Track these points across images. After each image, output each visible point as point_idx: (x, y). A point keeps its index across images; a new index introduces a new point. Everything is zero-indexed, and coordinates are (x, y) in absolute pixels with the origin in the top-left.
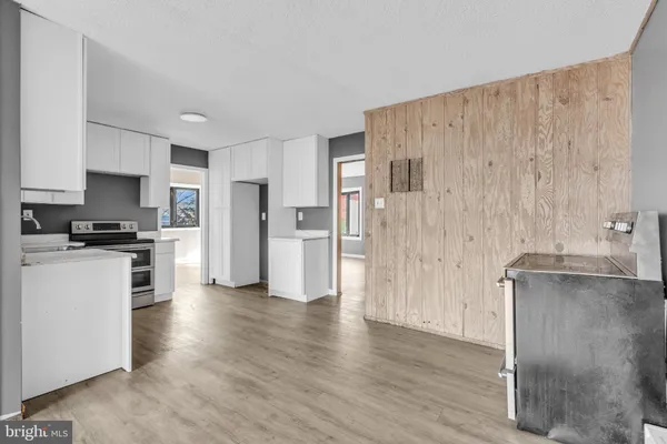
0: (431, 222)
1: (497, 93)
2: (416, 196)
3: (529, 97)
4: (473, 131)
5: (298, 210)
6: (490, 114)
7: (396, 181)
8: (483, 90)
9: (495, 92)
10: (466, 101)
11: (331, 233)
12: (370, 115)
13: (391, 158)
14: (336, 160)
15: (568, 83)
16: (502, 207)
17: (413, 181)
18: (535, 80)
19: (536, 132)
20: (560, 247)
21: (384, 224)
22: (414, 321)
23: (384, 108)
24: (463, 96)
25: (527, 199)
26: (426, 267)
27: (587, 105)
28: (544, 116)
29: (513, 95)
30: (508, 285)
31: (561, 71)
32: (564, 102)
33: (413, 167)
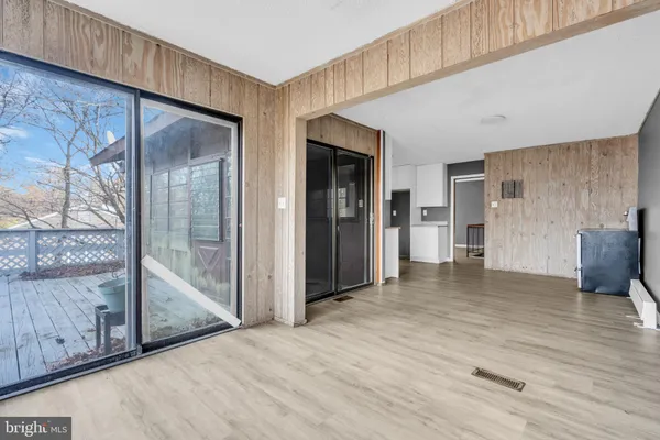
0: (528, 214)
1: (568, 148)
2: (518, 201)
3: (586, 151)
4: (554, 166)
5: (423, 208)
6: (564, 158)
7: (505, 192)
8: (560, 145)
9: (566, 148)
10: (550, 151)
11: (449, 223)
12: (487, 155)
13: (502, 179)
14: (452, 178)
15: (607, 146)
16: (570, 206)
17: (517, 193)
18: (590, 143)
19: (590, 169)
20: (602, 226)
21: (497, 216)
22: (517, 267)
23: (498, 152)
24: (549, 149)
25: (585, 202)
26: (524, 238)
27: (617, 157)
28: (594, 162)
29: (578, 150)
30: (579, 236)
31: (603, 140)
32: (605, 155)
33: (517, 184)
